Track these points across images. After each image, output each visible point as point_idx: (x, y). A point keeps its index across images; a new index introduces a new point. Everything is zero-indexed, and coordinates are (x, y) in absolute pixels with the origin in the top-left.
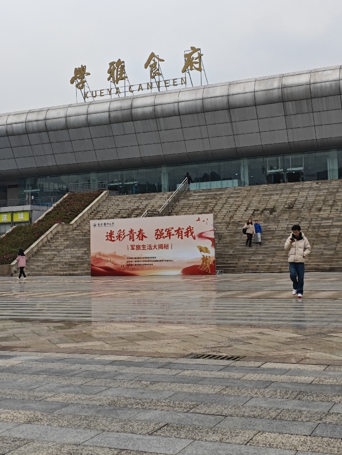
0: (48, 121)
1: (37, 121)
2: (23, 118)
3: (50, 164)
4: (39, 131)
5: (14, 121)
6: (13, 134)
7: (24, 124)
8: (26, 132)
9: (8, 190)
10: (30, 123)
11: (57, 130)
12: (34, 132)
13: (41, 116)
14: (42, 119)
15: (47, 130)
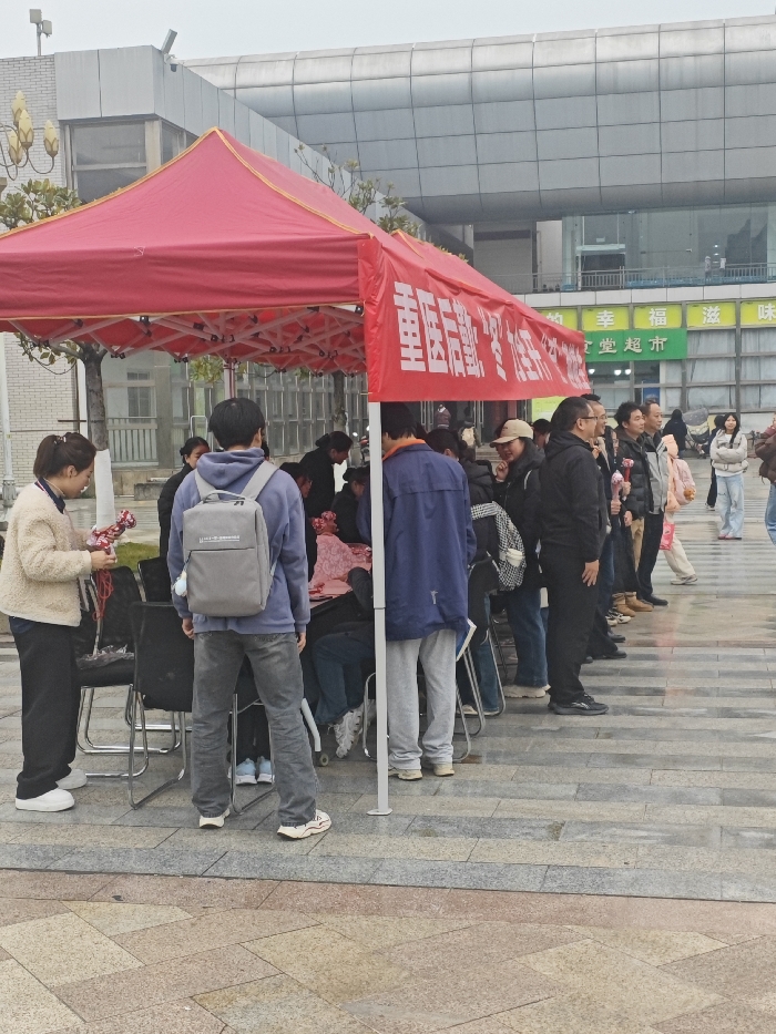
0: (731, 58)
1: (695, 55)
2: (649, 46)
4: (699, 85)
5: (619, 54)
6: (615, 90)
7: (654, 64)
8: (659, 86)
10: (674, 62)
11: (758, 83)
12: (682, 87)
13: (711, 43)
14: (712, 51)
15: (724, 83)
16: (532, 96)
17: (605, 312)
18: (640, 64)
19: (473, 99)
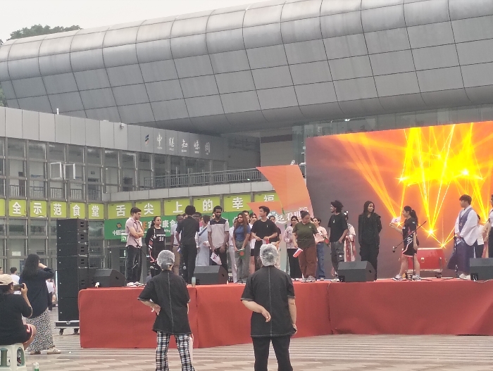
0: (365, 13)
2: (313, 9)
3: (365, 95)
4: (346, 33)
6: (294, 40)
7: (316, 20)
8: (322, 35)
9: (263, 146)
10: (328, 18)
11: (384, 29)
12: (335, 35)
13: (352, 4)
14: (352, 9)
15: (363, 30)
16: (244, 46)
17: (238, 198)
18: (308, 22)
19: (208, 51)
